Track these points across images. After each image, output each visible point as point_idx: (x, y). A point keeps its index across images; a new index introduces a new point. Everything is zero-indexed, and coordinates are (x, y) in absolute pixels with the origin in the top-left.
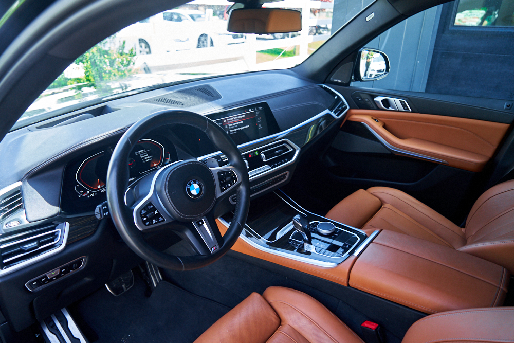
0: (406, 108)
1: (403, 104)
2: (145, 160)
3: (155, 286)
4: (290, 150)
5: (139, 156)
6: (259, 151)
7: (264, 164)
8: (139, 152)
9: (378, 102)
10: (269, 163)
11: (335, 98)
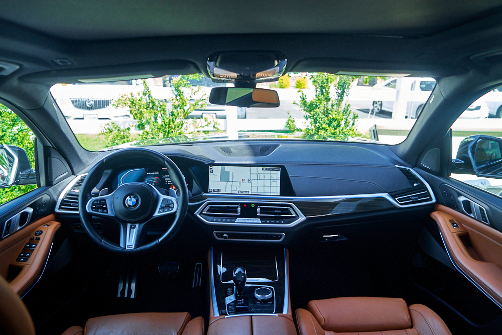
0: (484, 219)
1: (482, 212)
2: (167, 183)
3: (193, 286)
4: (293, 215)
5: (164, 178)
6: (256, 205)
7: (256, 217)
8: (166, 176)
9: (459, 202)
10: (261, 218)
11: (415, 185)
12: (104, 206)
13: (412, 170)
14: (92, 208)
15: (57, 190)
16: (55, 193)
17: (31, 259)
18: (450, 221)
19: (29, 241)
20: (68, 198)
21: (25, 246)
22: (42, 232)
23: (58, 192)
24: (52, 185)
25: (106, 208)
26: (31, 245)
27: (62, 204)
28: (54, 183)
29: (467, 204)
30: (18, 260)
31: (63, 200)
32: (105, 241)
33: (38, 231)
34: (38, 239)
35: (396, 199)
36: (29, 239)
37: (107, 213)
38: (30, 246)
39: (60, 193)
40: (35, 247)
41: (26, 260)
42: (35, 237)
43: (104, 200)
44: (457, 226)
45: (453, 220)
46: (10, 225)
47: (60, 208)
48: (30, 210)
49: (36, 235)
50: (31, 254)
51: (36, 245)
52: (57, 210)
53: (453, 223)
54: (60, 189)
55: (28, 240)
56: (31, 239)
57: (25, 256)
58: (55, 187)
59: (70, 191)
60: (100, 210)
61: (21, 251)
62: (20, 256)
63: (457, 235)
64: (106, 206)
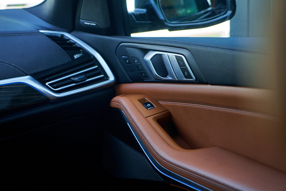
0: (186, 74)
1: (182, 65)
11: (76, 57)
13: (67, 35)
18: (140, 101)
29: (159, 62)
35: (47, 84)
44: (152, 106)
45: (144, 99)
53: (144, 103)
63: (154, 119)
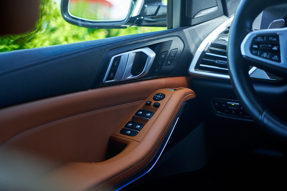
12: (275, 48)
14: (252, 49)
15: (196, 35)
16: (193, 39)
17: (141, 133)
19: (144, 106)
20: (211, 51)
21: (137, 114)
22: (164, 96)
23: (197, 40)
24: (189, 25)
25: (278, 52)
26: (145, 111)
27: (200, 61)
28: (194, 22)
30: (123, 132)
31: (203, 54)
32: (267, 115)
33: (158, 94)
34: (157, 106)
36: (145, 103)
37: (279, 61)
38: (144, 115)
39: (201, 42)
40: (150, 117)
41: (134, 134)
42: (154, 102)
43: (276, 36)
46: (118, 64)
47: (197, 67)
48: (151, 54)
49: (154, 99)
50: (142, 126)
51: (152, 113)
52: (192, 69)
54: (200, 36)
55: (141, 104)
56: (147, 104)
57: (133, 127)
58: (194, 29)
59: (218, 39)
60: (265, 55)
61: (130, 119)
62: (126, 126)
64: (279, 49)
